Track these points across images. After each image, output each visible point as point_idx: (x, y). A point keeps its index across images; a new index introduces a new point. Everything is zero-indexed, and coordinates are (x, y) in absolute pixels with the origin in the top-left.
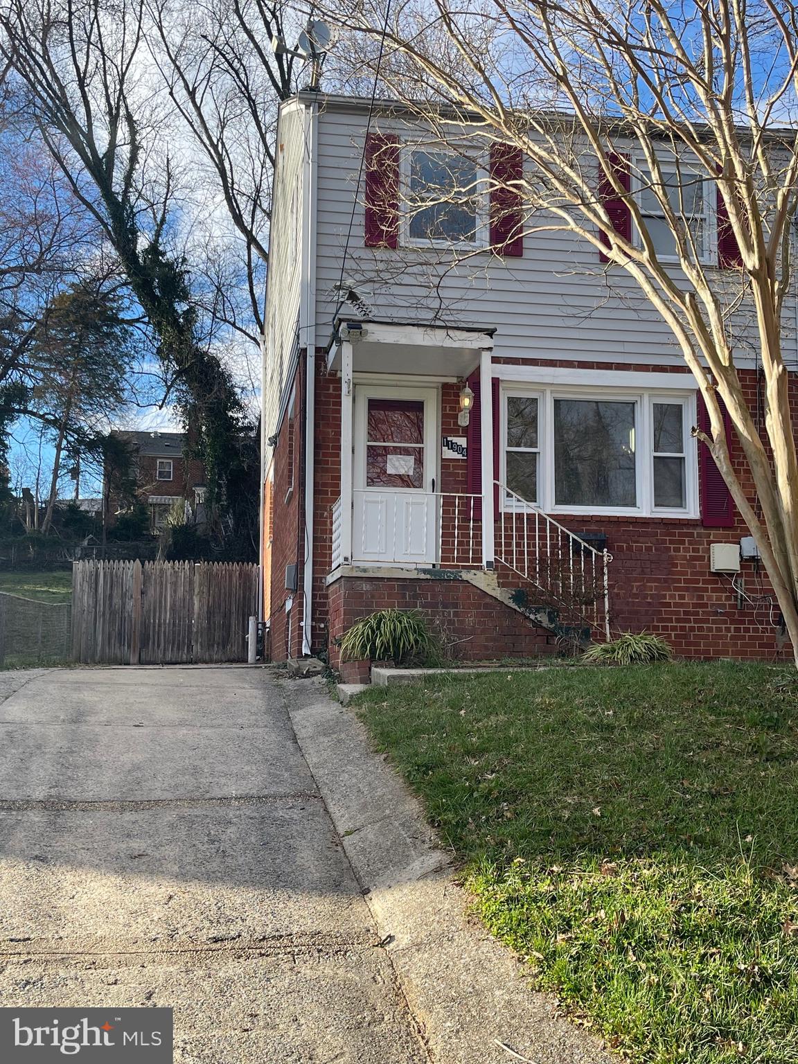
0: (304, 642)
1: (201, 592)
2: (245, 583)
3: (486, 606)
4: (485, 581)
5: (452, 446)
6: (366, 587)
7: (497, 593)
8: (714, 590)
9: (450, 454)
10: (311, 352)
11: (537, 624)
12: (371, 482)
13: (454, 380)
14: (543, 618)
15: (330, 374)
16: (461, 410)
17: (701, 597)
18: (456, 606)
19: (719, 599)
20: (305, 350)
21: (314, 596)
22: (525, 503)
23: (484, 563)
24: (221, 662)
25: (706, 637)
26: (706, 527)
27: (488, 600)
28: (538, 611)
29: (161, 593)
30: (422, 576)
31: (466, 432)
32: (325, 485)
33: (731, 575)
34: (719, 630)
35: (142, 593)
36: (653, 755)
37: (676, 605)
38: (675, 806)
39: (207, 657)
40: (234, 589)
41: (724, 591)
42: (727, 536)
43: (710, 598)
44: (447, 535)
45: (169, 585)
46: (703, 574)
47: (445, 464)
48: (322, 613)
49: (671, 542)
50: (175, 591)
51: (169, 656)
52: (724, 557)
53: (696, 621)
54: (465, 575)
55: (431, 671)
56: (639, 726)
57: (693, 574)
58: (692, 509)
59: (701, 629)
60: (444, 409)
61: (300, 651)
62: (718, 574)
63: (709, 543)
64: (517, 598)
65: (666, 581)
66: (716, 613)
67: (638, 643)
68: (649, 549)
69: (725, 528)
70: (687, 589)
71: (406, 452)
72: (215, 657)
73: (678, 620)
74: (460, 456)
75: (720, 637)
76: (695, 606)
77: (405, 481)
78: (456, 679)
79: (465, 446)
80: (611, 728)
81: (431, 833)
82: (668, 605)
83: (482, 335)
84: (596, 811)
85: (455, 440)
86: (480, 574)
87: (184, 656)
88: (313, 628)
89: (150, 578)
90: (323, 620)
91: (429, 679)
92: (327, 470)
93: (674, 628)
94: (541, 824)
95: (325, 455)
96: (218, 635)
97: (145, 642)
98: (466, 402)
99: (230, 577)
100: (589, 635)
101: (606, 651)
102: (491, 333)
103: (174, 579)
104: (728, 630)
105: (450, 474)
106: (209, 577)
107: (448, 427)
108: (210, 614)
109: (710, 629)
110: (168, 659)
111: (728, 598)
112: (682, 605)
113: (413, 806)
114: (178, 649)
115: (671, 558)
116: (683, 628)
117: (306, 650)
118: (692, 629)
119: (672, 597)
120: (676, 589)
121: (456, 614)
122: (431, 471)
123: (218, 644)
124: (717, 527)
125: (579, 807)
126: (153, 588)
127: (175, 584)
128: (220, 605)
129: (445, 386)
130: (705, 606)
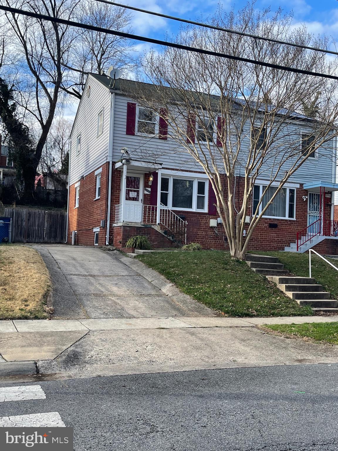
0: (107, 241)
1: (47, 221)
2: (62, 218)
3: (157, 234)
4: (157, 228)
5: (147, 191)
6: (128, 228)
7: (160, 231)
8: (210, 231)
9: (146, 192)
10: (111, 163)
11: (169, 239)
12: (126, 199)
13: (148, 173)
14: (171, 238)
15: (116, 169)
16: (149, 181)
17: (207, 233)
18: (150, 234)
19: (211, 233)
20: (109, 162)
21: (110, 229)
22: (165, 206)
23: (157, 223)
24: (54, 243)
25: (208, 243)
26: (209, 215)
27: (158, 233)
28: (169, 236)
29: (34, 220)
30: (142, 226)
31: (150, 187)
32: (113, 199)
33: (214, 228)
34: (211, 241)
35: (28, 220)
36: (205, 269)
37: (201, 235)
38: (210, 276)
39: (49, 241)
40: (58, 220)
41: (213, 231)
42: (214, 217)
43: (209, 233)
44: (145, 214)
45: (37, 218)
46: (208, 227)
47: (145, 195)
48: (112, 234)
49: (201, 218)
50: (39, 220)
51: (37, 241)
52: (213, 223)
53: (205, 239)
54: (153, 227)
55: (152, 251)
56: (202, 263)
57: (205, 227)
58: (206, 210)
59: (206, 241)
60: (145, 180)
61: (106, 243)
62: (212, 227)
63: (210, 219)
64: (165, 233)
65: (199, 228)
66: (210, 237)
67: (195, 245)
68: (195, 220)
69: (214, 215)
70: (204, 231)
71: (135, 191)
72: (52, 242)
73: (201, 239)
74: (149, 193)
75: (211, 243)
76: (205, 235)
77: (134, 199)
78: (159, 253)
79: (150, 190)
80: (197, 264)
81: (168, 281)
82: (199, 235)
83: (159, 165)
84: (198, 277)
85: (148, 189)
86: (156, 226)
87: (42, 241)
88: (109, 238)
89: (31, 215)
90: (112, 236)
91: (152, 253)
92: (114, 195)
93: (200, 241)
94: (189, 279)
95: (113, 191)
96: (53, 234)
97: (28, 236)
98: (151, 179)
99: (57, 216)
100: (183, 243)
101: (187, 247)
102: (161, 164)
103: (39, 216)
104: (213, 241)
105: (146, 198)
106: (50, 215)
107: (146, 185)
108: (51, 227)
109: (209, 241)
110: (36, 241)
111: (213, 233)
112: (202, 235)
113: (162, 277)
114: (40, 238)
115: (200, 222)
116: (202, 241)
117: (107, 244)
118: (204, 241)
119: (200, 233)
120: (201, 231)
121: (150, 236)
122: (141, 197)
123: (53, 237)
124: (212, 215)
125: (194, 277)
126: (32, 218)
127: (39, 218)
128: (54, 225)
129: (146, 174)
130: (208, 235)
